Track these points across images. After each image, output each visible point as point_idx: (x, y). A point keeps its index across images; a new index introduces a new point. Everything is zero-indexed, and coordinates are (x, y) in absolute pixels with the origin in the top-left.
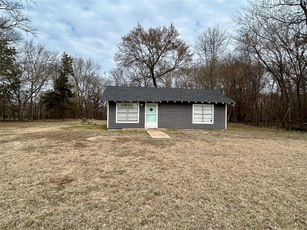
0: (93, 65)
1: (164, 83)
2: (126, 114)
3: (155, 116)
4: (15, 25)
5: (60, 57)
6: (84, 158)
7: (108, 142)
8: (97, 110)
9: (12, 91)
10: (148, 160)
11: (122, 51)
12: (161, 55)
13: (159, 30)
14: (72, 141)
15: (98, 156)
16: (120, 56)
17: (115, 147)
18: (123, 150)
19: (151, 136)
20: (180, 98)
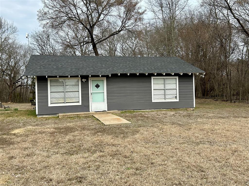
1: (106, 50)
2: (63, 93)
3: (102, 94)
6: (15, 162)
7: (44, 135)
8: (14, 89)
10: (111, 157)
11: (48, 7)
12: (103, 13)
15: (36, 156)
16: (45, 14)
17: (57, 142)
18: (69, 144)
19: (102, 121)
20: (135, 69)
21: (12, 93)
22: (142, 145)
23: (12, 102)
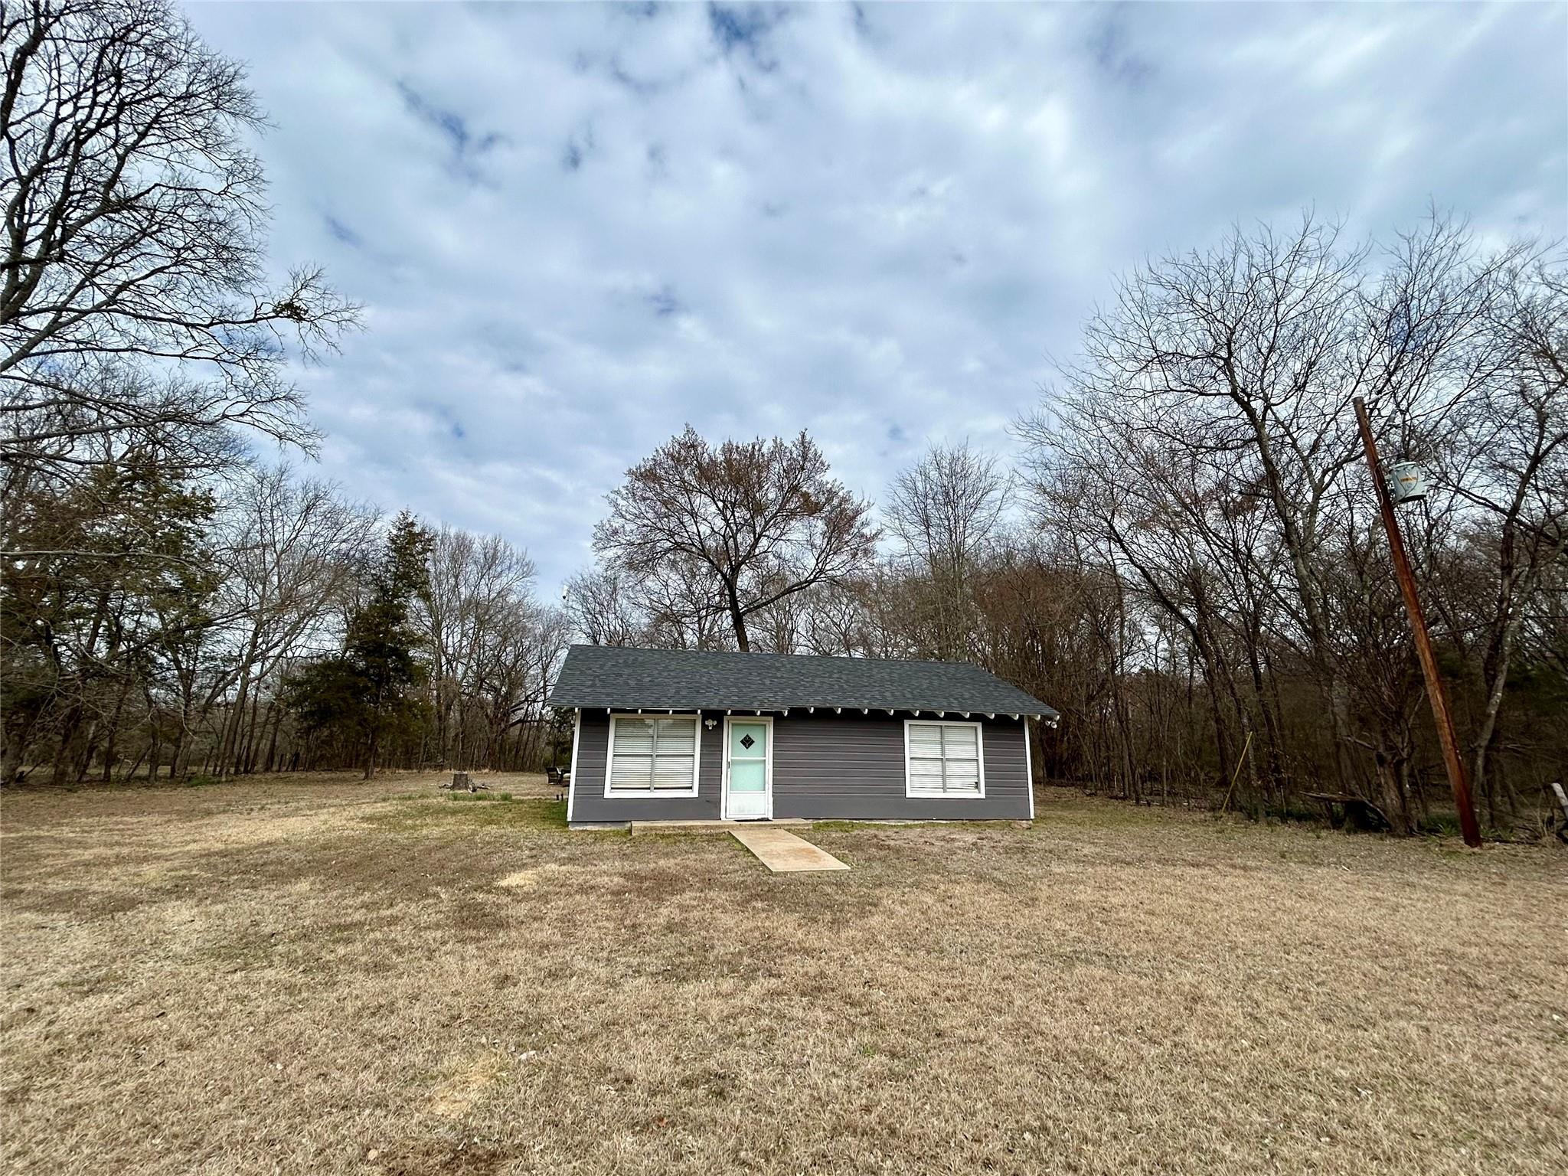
0: (507, 563)
1: (768, 630)
2: (648, 760)
3: (758, 768)
4: (242, 415)
5: (384, 529)
7: (593, 898)
8: (504, 731)
9: (166, 656)
10: (805, 1000)
11: (623, 516)
12: (767, 533)
13: (760, 450)
14: (436, 895)
15: (575, 978)
16: (615, 532)
17: (634, 926)
18: (671, 938)
19: (761, 858)
20: (857, 695)
21: (495, 741)
22: (896, 959)
23: (493, 768)
